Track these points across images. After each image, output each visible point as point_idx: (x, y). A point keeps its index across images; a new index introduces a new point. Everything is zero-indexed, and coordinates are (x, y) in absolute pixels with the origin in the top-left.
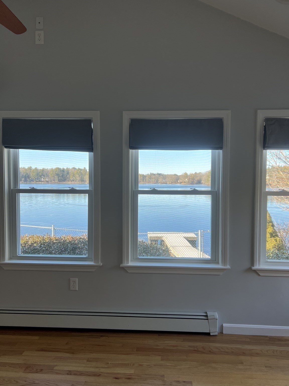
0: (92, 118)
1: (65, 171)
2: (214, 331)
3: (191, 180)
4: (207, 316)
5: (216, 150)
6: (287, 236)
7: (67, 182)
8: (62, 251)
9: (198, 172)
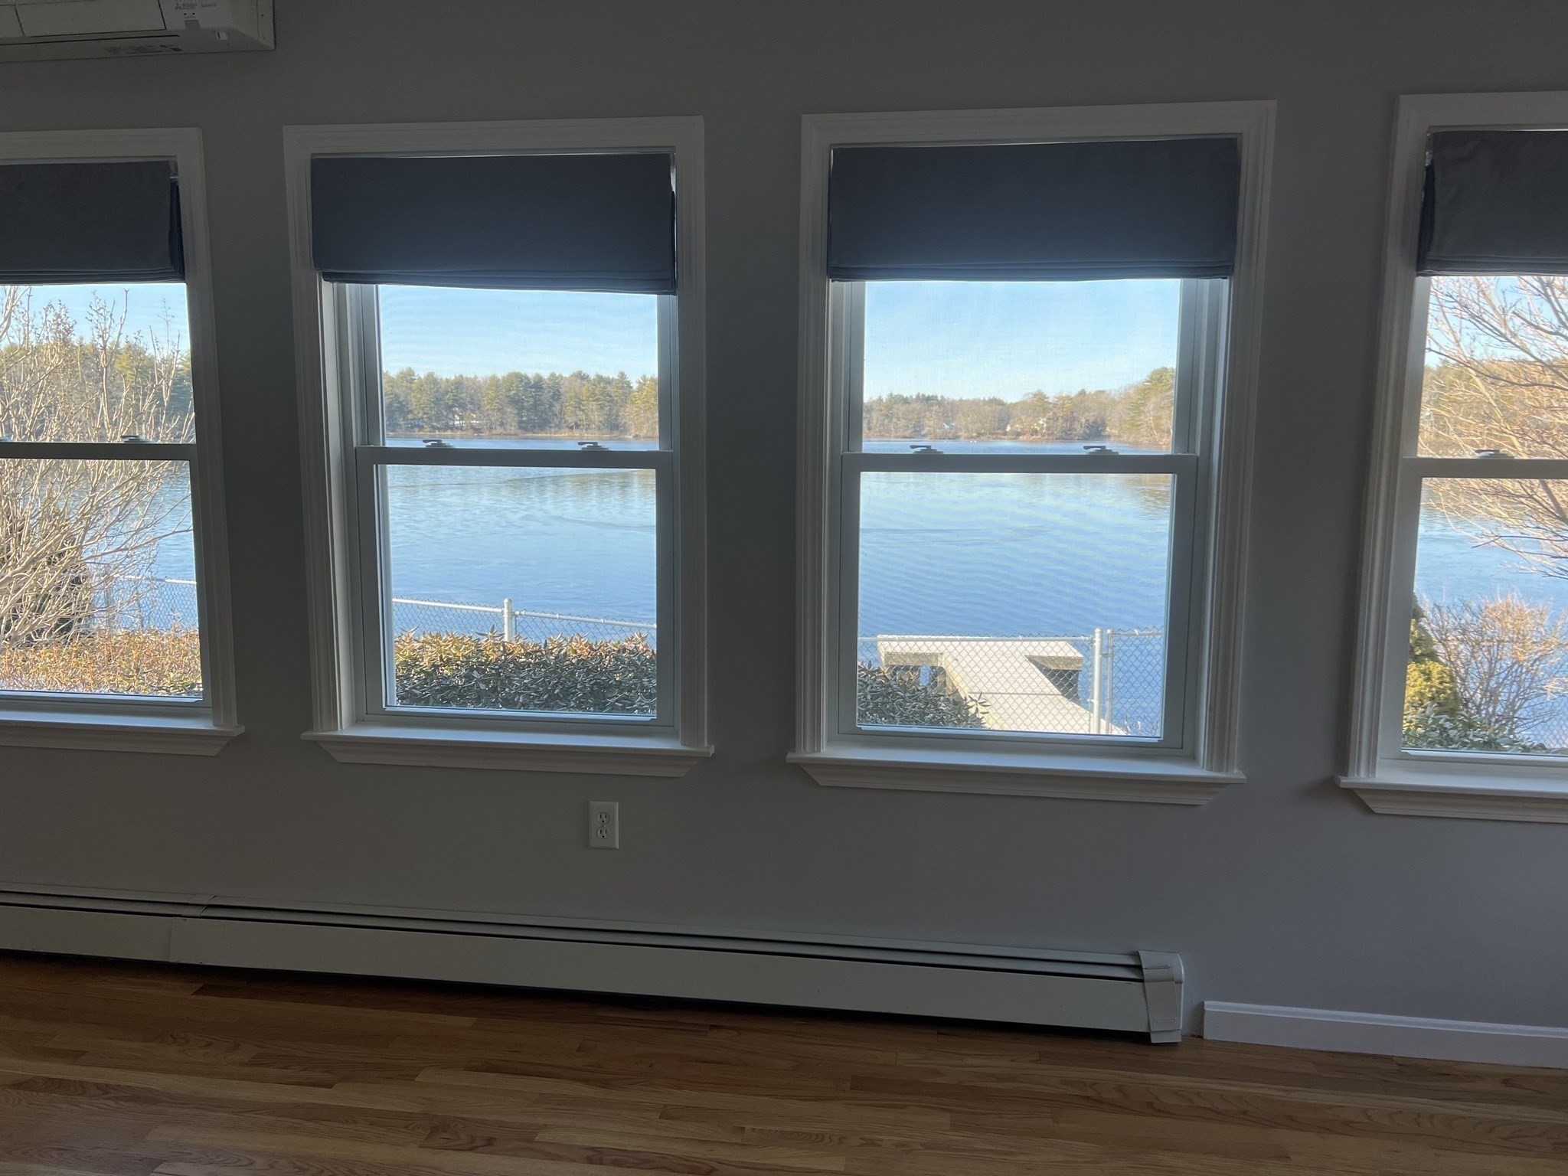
0: (673, 147)
1: (544, 386)
2: (1169, 1028)
3: (1061, 421)
4: (1138, 968)
5: (1200, 281)
6: (1475, 658)
7: (553, 430)
8: (552, 697)
9: (1091, 389)
